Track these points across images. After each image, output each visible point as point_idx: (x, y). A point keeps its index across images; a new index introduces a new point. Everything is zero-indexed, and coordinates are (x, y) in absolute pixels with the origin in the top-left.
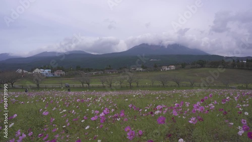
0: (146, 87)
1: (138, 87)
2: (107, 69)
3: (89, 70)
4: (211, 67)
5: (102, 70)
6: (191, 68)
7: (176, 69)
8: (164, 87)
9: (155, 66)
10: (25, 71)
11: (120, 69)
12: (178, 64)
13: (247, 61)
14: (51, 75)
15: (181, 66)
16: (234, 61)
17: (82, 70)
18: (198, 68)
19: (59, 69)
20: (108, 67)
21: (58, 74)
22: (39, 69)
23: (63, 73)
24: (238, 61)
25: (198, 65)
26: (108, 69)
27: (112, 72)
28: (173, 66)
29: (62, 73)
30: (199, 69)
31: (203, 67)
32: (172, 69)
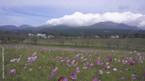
0: (98, 47)
1: (93, 47)
3: (67, 36)
5: (75, 36)
8: (109, 48)
9: (107, 35)
10: (32, 35)
11: (85, 36)
12: (121, 35)
14: (46, 37)
15: (123, 36)
17: (63, 35)
19: (51, 34)
21: (50, 37)
22: (40, 34)
28: (117, 36)
29: (52, 36)
31: (138, 37)
32: (117, 37)
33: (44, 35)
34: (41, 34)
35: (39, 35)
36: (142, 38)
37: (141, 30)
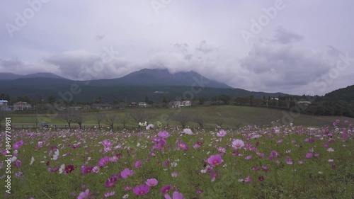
2: (95, 103)
4: (236, 105)
5: (88, 104)
6: (212, 105)
7: (192, 105)
11: (115, 103)
12: (195, 99)
13: (279, 98)
14: (8, 109)
16: (264, 98)
18: (221, 104)
19: (20, 99)
20: (98, 100)
21: (20, 108)
23: (28, 106)
24: (270, 98)
25: (221, 102)
26: (98, 103)
27: (104, 107)
28: (188, 102)
29: (26, 106)
30: (222, 107)
31: (227, 104)
32: (188, 105)
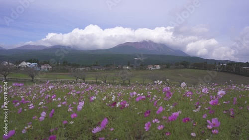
2: (93, 66)
6: (176, 68)
7: (161, 68)
9: (142, 65)
10: (10, 64)
11: (107, 66)
12: (163, 64)
13: (227, 64)
15: (166, 66)
17: (69, 65)
19: (45, 63)
21: (45, 68)
22: (26, 62)
23: (50, 67)
26: (96, 66)
27: (99, 69)
28: (158, 66)
31: (187, 68)
32: (158, 68)
33: (33, 64)
34: (29, 63)
35: (24, 64)
36: (194, 68)
37: (189, 57)
